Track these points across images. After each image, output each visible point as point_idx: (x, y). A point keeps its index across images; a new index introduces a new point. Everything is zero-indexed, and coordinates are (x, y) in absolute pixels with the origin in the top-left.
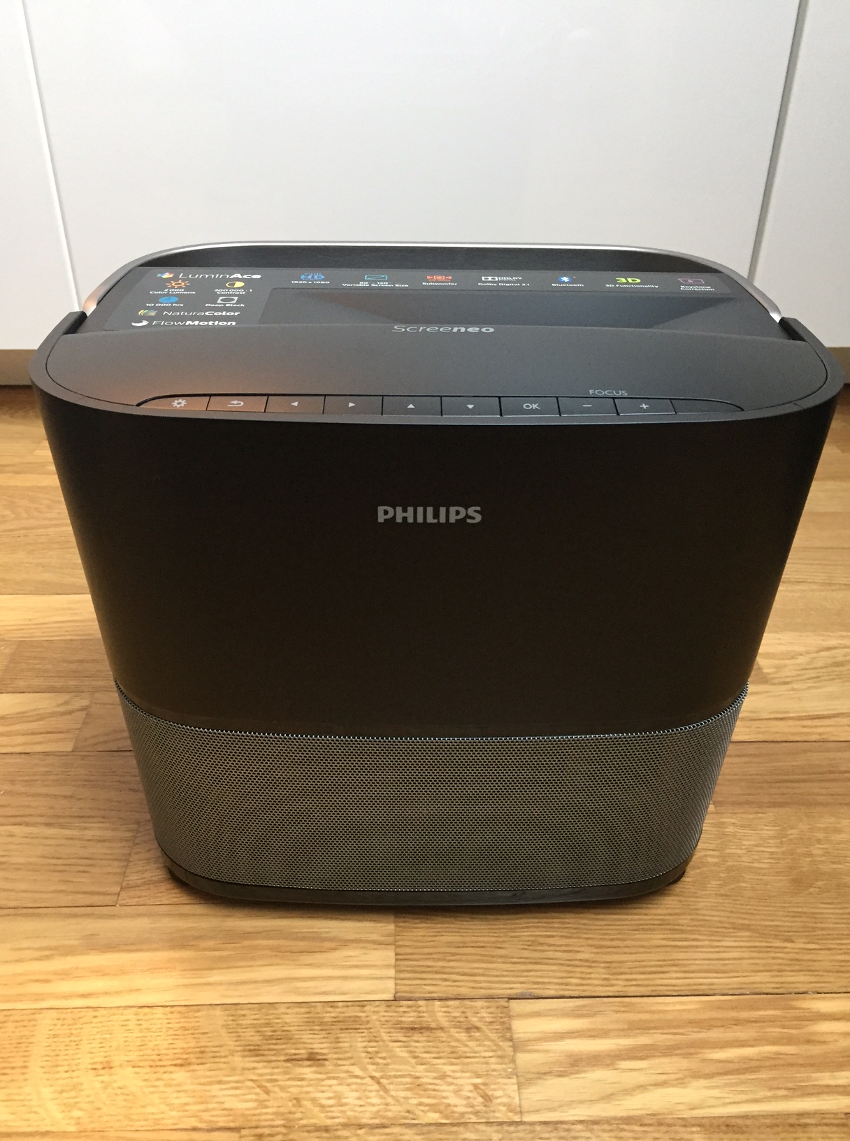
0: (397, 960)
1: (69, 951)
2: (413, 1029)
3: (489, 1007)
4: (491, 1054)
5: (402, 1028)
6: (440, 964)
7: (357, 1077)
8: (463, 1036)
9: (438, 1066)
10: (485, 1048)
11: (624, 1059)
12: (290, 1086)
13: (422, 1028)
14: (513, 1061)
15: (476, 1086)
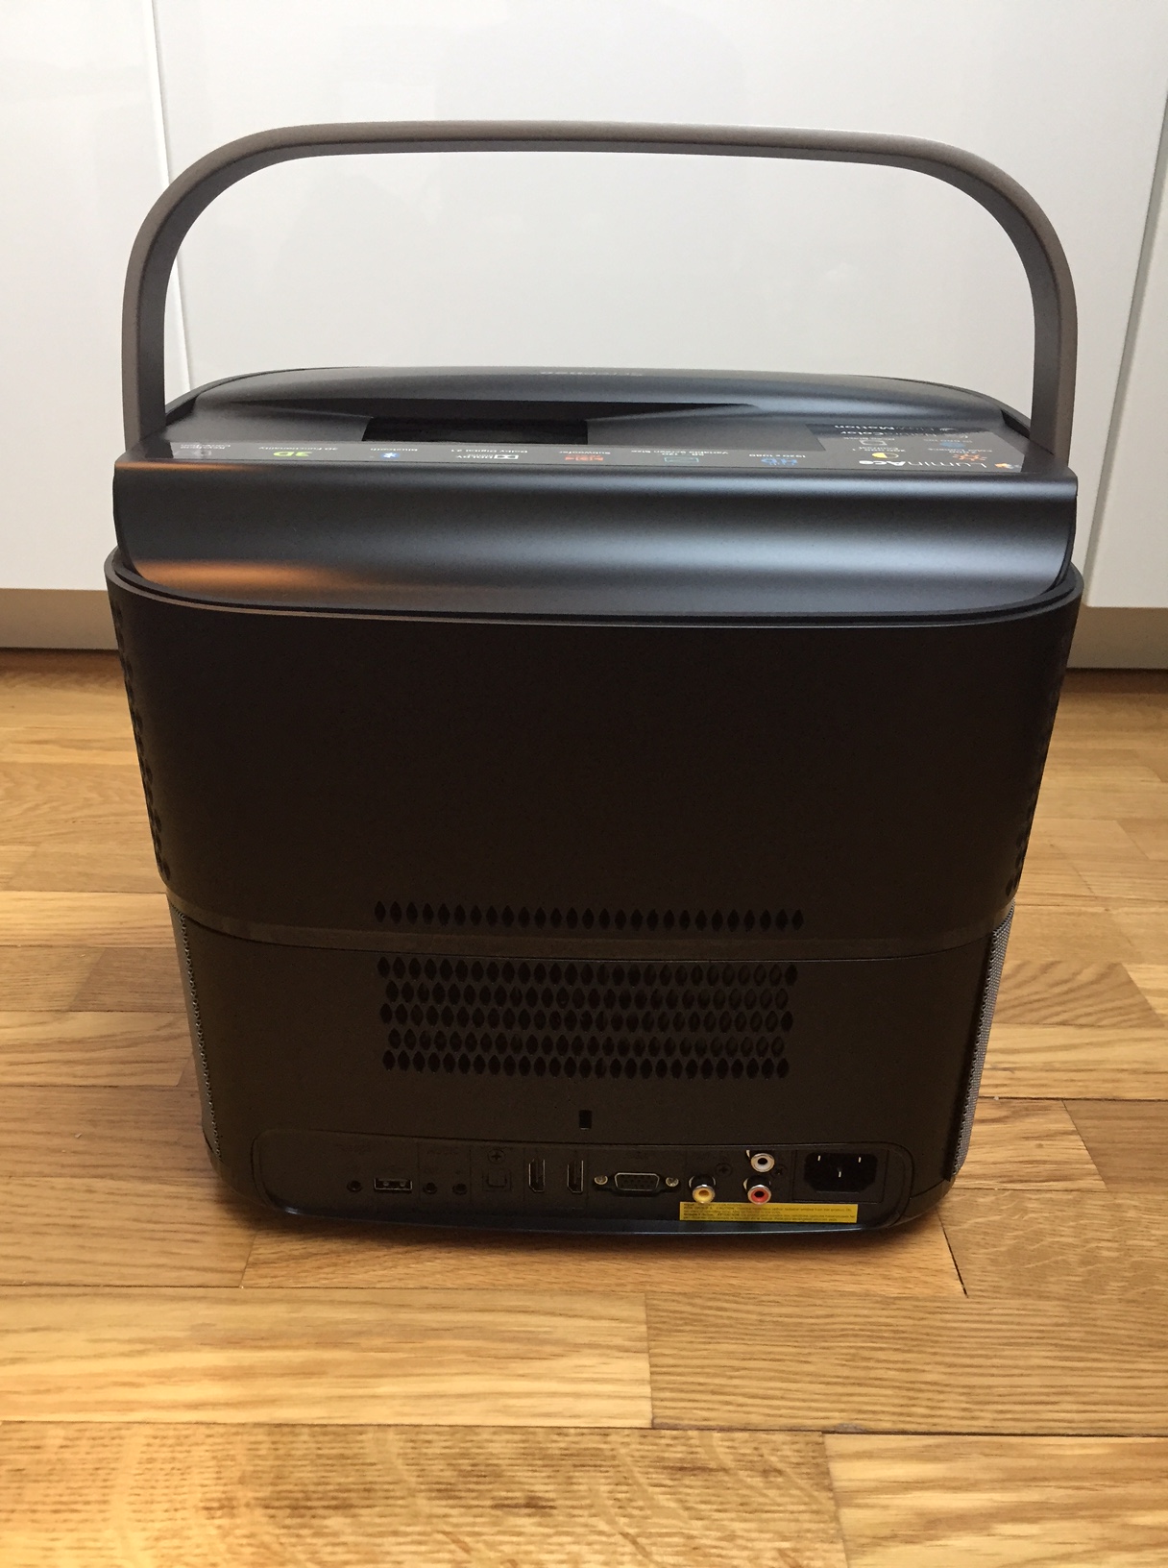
0: (652, 1373)
1: (171, 1345)
2: (681, 1469)
3: (794, 1443)
4: (802, 1508)
5: (665, 1468)
6: (717, 1381)
7: (601, 1533)
8: (757, 1481)
9: (722, 1523)
10: (792, 1500)
11: (1004, 1521)
12: (501, 1543)
13: (694, 1469)
14: (836, 1519)
15: (782, 1553)
